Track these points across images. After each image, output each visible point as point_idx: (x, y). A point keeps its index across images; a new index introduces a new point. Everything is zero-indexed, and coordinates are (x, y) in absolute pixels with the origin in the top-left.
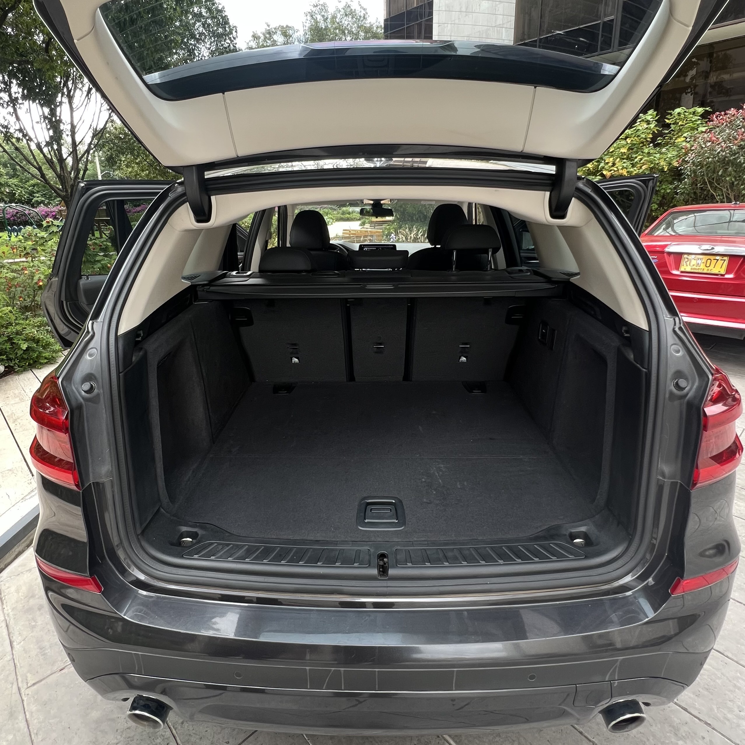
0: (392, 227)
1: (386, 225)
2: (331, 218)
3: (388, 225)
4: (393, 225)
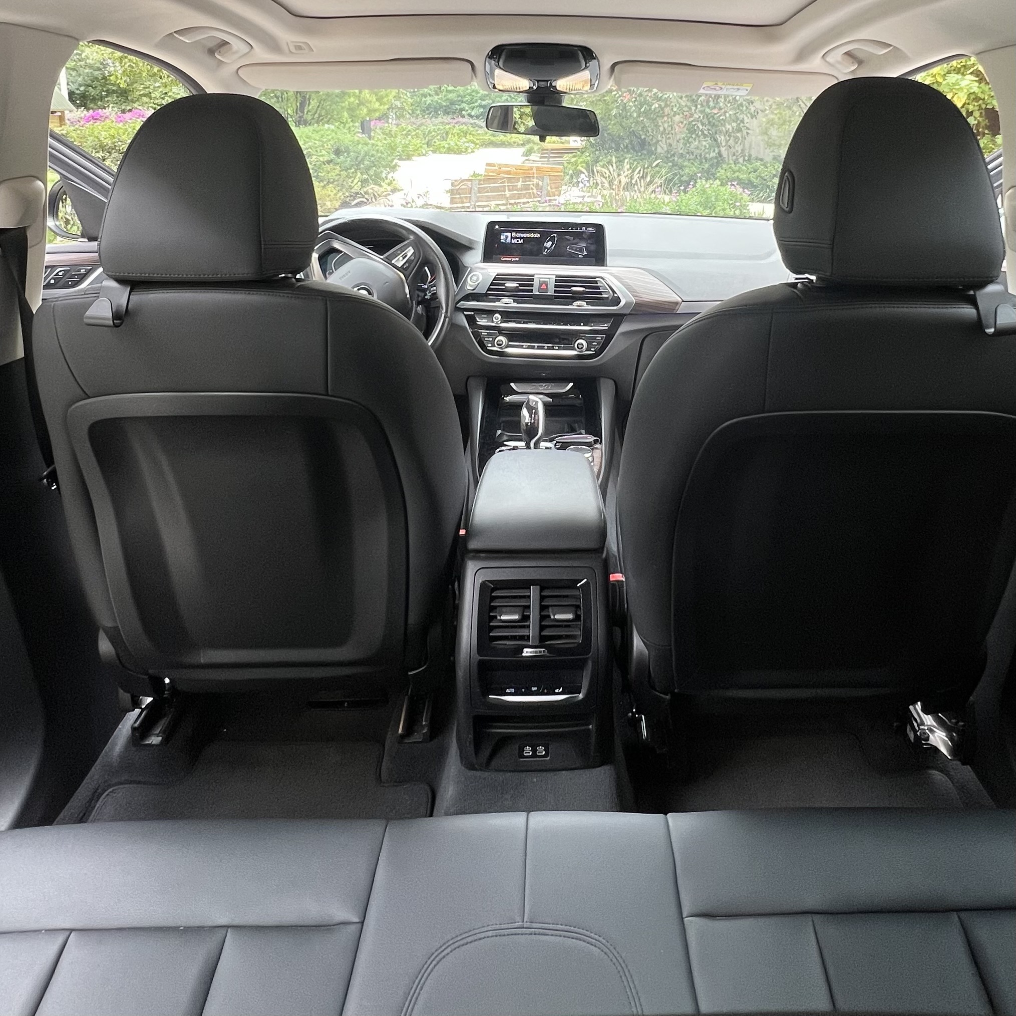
0: (581, 160)
1: (570, 155)
2: (473, 142)
3: (574, 157)
4: (584, 157)
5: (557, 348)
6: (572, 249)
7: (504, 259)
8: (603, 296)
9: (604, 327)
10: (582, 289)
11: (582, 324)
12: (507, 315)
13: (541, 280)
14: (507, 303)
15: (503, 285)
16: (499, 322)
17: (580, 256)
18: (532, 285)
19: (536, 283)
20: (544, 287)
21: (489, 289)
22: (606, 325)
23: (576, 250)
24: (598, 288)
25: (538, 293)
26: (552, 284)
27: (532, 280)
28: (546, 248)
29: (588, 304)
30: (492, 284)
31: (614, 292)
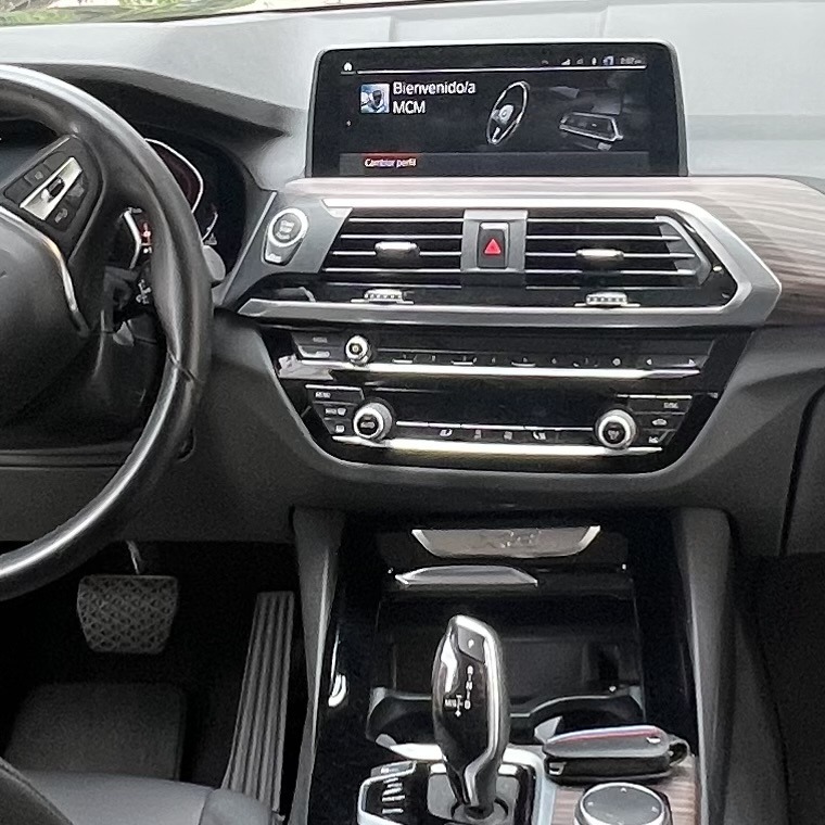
5: (543, 436)
6: (575, 125)
7: (373, 163)
8: (680, 272)
9: (688, 369)
10: (612, 253)
11: (617, 362)
12: (387, 338)
13: (486, 226)
14: (386, 301)
15: (370, 245)
16: (365, 359)
17: (602, 146)
18: (457, 245)
19: (469, 238)
20: (493, 248)
21: (330, 260)
22: (691, 363)
23: (589, 128)
24: (662, 247)
25: (477, 270)
26: (518, 238)
27: (458, 228)
28: (496, 124)
29: (633, 298)
30: (339, 243)
31: (713, 259)
